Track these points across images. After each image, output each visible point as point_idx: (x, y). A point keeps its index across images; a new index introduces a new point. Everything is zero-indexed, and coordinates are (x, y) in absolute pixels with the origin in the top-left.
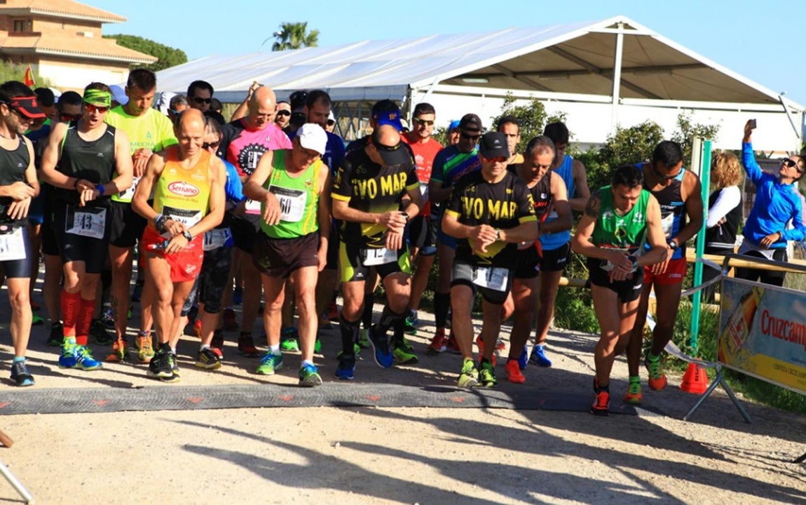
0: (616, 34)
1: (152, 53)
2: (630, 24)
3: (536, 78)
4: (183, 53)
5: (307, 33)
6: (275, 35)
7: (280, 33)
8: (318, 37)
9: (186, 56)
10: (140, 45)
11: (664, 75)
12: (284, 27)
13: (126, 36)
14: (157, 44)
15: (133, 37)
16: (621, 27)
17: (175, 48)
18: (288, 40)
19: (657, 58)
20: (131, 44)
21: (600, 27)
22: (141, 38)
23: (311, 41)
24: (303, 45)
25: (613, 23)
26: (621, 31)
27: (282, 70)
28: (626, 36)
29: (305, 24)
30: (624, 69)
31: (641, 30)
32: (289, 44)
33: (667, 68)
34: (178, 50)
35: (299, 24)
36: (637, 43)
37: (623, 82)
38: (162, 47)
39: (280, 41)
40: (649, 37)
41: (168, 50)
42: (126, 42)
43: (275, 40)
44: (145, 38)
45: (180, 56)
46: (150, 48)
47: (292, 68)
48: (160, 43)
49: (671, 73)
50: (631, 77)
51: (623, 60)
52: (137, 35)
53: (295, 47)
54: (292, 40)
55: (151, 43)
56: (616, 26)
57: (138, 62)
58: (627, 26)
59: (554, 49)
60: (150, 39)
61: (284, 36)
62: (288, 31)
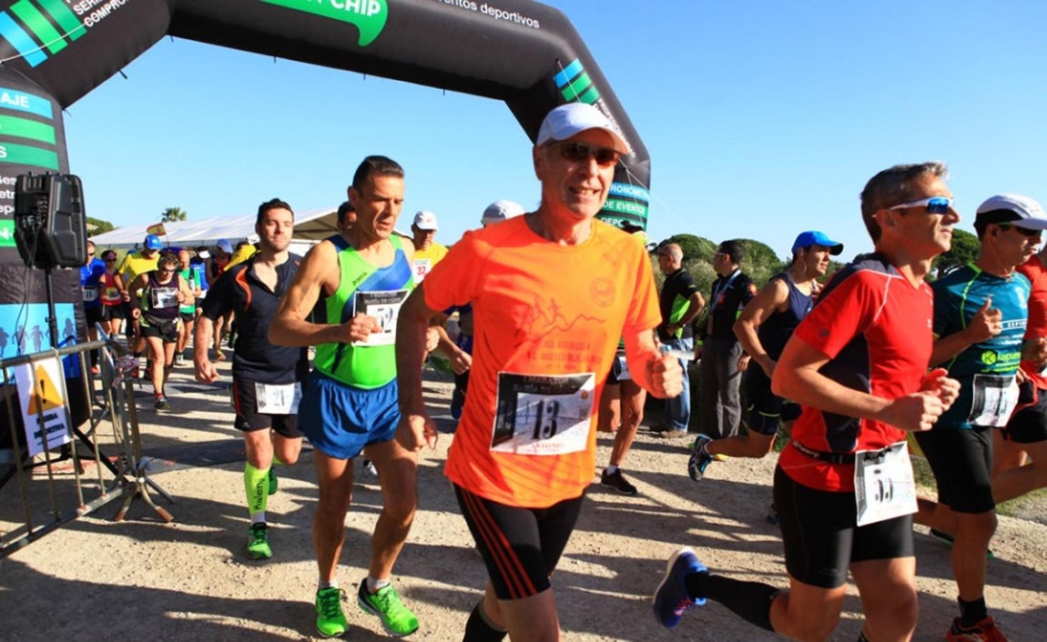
1: (93, 224)
3: (306, 234)
5: (180, 213)
6: (164, 214)
8: (187, 215)
12: (167, 210)
18: (170, 217)
23: (182, 217)
24: (178, 219)
29: (179, 209)
32: (171, 219)
34: (107, 222)
35: (175, 209)
38: (98, 221)
39: (165, 217)
41: (102, 223)
43: (162, 217)
45: (111, 226)
47: (180, 230)
53: (174, 220)
54: (172, 216)
59: (317, 221)
61: (168, 215)
62: (169, 212)
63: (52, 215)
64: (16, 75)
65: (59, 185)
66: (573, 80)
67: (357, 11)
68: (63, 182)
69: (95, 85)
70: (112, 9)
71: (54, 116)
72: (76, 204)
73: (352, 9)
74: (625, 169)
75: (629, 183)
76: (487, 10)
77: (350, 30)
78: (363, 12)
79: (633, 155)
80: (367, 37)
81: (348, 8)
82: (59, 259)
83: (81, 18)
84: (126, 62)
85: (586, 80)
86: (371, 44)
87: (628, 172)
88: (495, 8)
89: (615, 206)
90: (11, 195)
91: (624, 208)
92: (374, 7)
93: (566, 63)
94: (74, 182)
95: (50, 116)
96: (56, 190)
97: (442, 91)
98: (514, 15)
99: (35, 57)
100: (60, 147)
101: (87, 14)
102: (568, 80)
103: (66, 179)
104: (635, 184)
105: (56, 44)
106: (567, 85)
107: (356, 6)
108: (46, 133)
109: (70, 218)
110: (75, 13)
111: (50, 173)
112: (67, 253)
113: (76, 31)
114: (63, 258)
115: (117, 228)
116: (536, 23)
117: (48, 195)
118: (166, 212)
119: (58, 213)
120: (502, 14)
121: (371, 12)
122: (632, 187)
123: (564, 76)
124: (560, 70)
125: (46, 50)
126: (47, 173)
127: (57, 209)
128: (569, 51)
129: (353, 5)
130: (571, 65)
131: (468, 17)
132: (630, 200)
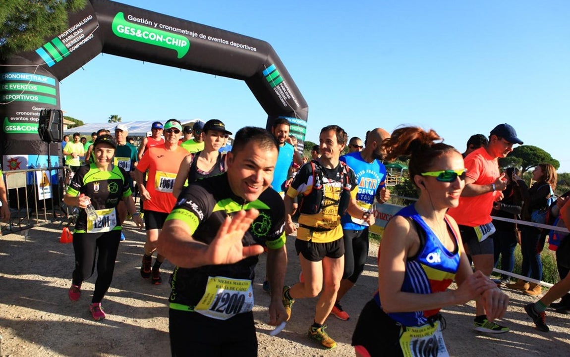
1: (73, 121)
6: (109, 118)
8: (122, 119)
9: (84, 123)
13: (67, 116)
17: (80, 120)
24: (117, 121)
29: (117, 116)
39: (110, 120)
41: (78, 121)
42: (67, 119)
45: (82, 123)
46: (73, 120)
52: (69, 116)
53: (115, 122)
54: (114, 119)
55: (73, 119)
57: (70, 124)
62: (113, 117)
63: (50, 124)
64: (44, 70)
65: (54, 113)
66: (270, 74)
67: (177, 45)
68: (56, 112)
69: (72, 72)
70: (80, 45)
71: (56, 85)
72: (60, 120)
73: (175, 44)
74: (294, 111)
75: (295, 118)
76: (233, 43)
77: (174, 52)
78: (179, 45)
79: (298, 105)
80: (181, 55)
81: (173, 44)
83: (68, 49)
84: (84, 64)
85: (277, 73)
86: (182, 58)
87: (295, 113)
88: (236, 43)
90: (39, 114)
92: (184, 43)
93: (269, 65)
94: (60, 113)
95: (54, 84)
96: (53, 116)
97: (214, 76)
98: (245, 46)
99: (50, 63)
100: (57, 97)
101: (71, 47)
102: (268, 73)
104: (298, 118)
105: (59, 58)
106: (268, 75)
107: (177, 43)
108: (52, 91)
109: (57, 125)
110: (66, 47)
111: (52, 109)
112: (54, 137)
113: (66, 54)
114: (53, 139)
116: (255, 49)
117: (50, 117)
118: (111, 117)
119: (53, 123)
120: (240, 46)
121: (182, 45)
122: (297, 119)
123: (267, 71)
124: (265, 69)
125: (55, 61)
128: (270, 60)
129: (175, 42)
130: (271, 66)
131: (225, 47)
132: (296, 125)
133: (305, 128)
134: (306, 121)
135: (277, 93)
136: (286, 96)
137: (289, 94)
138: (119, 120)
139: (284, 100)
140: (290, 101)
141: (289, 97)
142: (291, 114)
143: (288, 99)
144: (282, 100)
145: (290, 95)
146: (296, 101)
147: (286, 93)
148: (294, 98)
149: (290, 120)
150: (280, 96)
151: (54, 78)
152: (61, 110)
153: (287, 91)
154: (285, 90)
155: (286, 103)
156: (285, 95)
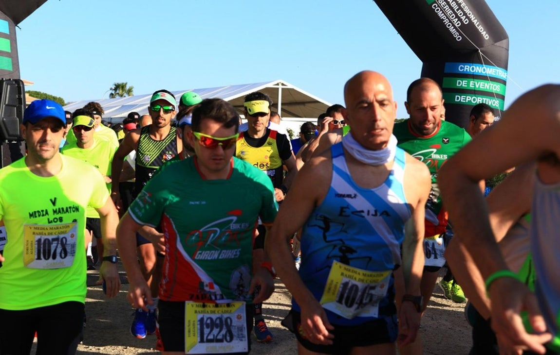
0: (278, 88)
2: (284, 83)
4: (62, 99)
5: (127, 88)
6: (111, 89)
7: (114, 88)
8: (133, 90)
9: (64, 101)
10: (40, 96)
11: (302, 107)
12: (115, 85)
13: (33, 91)
14: (49, 95)
15: (36, 92)
16: (280, 85)
18: (118, 92)
19: (298, 99)
20: (35, 95)
21: (271, 85)
22: (40, 93)
24: (125, 95)
25: (276, 83)
26: (280, 87)
27: (119, 107)
28: (283, 89)
29: (126, 84)
30: (282, 104)
31: (289, 86)
32: (118, 94)
33: (303, 103)
34: (59, 98)
35: (123, 83)
36: (287, 92)
37: (282, 109)
38: (51, 96)
39: (113, 92)
40: (293, 90)
42: (33, 95)
43: (111, 92)
44: (42, 92)
45: (61, 100)
47: (123, 106)
48: (50, 94)
49: (305, 106)
50: (286, 107)
51: (282, 99)
52: (38, 91)
53: (122, 96)
54: (120, 91)
56: (278, 84)
58: (283, 84)
60: (45, 93)
61: (116, 89)
62: (117, 87)
63: (3, 107)
65: (9, 86)
68: (11, 84)
69: (38, 6)
71: (10, 32)
72: (20, 99)
74: (478, 50)
75: (482, 64)
79: (486, 36)
82: (7, 136)
87: (480, 53)
89: (468, 84)
91: (477, 86)
94: (19, 84)
95: (7, 31)
96: (7, 90)
100: (13, 55)
103: (14, 83)
104: (487, 63)
108: (4, 45)
109: (15, 108)
111: (4, 79)
112: (11, 133)
114: (9, 135)
115: (69, 103)
119: (6, 105)
122: (485, 67)
126: (3, 79)
127: (7, 103)
132: (484, 78)
133: (504, 82)
134: (506, 68)
135: (440, 14)
136: (460, 19)
137: (465, 14)
138: (129, 91)
139: (455, 27)
140: (468, 29)
141: (466, 22)
142: (472, 56)
143: (463, 26)
144: (452, 30)
145: (467, 17)
146: (481, 28)
147: (459, 12)
148: (475, 22)
149: (468, 68)
150: (446, 21)
151: (6, 20)
152: (21, 79)
153: (460, 8)
154: (456, 7)
155: (460, 34)
156: (457, 16)
